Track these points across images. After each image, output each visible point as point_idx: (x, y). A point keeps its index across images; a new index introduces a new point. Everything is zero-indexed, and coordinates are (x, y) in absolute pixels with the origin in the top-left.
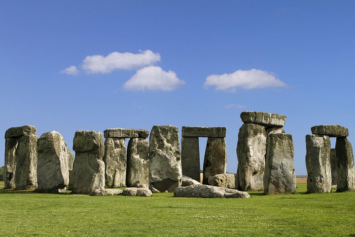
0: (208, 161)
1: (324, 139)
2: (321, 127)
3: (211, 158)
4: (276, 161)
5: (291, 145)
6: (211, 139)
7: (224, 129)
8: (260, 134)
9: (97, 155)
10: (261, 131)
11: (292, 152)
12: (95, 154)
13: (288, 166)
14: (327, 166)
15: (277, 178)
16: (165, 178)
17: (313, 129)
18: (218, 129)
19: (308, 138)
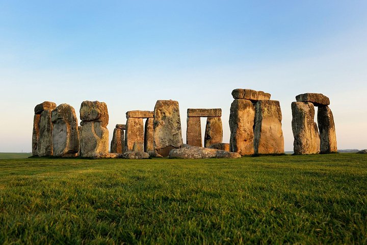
0: (208, 135)
1: (309, 105)
2: (306, 95)
3: (211, 133)
4: (265, 125)
5: (279, 110)
6: (209, 118)
7: (220, 110)
8: (249, 108)
9: (101, 123)
10: (249, 105)
11: (279, 117)
12: (99, 122)
13: (277, 130)
14: (312, 130)
15: (267, 141)
16: (167, 145)
17: (298, 97)
18: (215, 110)
19: (294, 106)
